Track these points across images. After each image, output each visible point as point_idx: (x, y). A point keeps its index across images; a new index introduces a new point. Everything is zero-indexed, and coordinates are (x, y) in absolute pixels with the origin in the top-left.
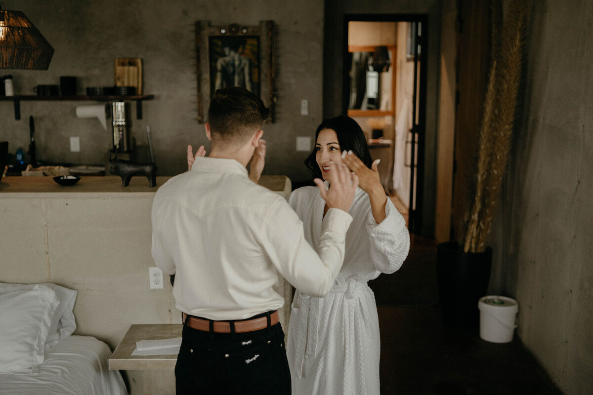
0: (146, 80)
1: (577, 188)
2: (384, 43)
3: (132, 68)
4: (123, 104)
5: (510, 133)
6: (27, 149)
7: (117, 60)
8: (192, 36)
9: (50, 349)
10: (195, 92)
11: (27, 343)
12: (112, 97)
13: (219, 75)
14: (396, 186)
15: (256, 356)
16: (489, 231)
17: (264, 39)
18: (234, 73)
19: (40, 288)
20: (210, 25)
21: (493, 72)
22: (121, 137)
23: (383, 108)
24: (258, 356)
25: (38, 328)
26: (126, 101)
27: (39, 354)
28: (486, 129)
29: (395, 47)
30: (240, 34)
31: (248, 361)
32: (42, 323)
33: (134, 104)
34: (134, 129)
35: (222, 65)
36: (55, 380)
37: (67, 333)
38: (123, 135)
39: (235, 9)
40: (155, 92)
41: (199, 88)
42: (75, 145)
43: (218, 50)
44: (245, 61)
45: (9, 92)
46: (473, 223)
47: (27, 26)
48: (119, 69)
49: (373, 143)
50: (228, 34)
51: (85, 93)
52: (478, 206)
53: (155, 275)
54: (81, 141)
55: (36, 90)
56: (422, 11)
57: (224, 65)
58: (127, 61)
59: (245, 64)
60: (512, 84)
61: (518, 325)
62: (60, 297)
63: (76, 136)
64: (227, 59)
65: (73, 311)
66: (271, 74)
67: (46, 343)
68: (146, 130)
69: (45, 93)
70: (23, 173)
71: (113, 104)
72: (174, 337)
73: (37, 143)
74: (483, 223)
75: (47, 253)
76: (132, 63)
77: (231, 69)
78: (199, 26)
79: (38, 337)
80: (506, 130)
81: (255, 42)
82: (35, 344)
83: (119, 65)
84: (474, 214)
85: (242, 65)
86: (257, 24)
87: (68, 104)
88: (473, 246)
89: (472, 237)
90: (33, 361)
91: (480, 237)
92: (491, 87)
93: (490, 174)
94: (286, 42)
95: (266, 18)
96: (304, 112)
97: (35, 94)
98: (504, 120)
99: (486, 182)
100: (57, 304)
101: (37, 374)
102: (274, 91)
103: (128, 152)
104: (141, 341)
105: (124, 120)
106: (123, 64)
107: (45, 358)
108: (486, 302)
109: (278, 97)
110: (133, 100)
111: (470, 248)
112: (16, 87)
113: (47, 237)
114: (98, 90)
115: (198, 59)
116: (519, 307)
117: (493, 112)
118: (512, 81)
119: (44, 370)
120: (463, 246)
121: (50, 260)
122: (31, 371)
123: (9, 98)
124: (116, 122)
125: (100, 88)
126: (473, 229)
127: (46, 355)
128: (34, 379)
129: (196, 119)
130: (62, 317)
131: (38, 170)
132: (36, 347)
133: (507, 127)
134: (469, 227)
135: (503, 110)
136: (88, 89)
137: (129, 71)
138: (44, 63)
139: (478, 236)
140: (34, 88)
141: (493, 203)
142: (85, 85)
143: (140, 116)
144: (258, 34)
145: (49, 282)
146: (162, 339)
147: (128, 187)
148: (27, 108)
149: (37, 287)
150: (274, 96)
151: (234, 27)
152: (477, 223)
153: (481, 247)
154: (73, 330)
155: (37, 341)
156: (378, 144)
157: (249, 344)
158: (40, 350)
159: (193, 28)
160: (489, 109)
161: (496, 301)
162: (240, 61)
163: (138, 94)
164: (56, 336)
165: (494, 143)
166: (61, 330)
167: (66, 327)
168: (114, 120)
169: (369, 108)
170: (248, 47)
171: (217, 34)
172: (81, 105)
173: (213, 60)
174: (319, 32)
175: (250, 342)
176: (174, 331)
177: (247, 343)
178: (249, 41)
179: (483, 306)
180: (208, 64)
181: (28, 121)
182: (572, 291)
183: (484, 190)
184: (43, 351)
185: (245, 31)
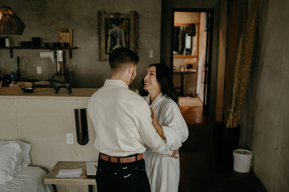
0: (74, 39)
1: (281, 97)
2: (193, 22)
3: (67, 34)
4: (62, 51)
5: (249, 69)
6: (16, 72)
7: (60, 30)
8: (97, 19)
9: (16, 173)
10: (98, 46)
11: (4, 170)
12: (57, 48)
13: (109, 37)
14: (198, 92)
15: (130, 175)
16: (239, 117)
17: (132, 20)
18: (117, 37)
19: (12, 143)
20: (105, 13)
21: (241, 39)
22: (61, 67)
23: (193, 54)
24: (130, 174)
25: (10, 163)
26: (64, 50)
27: (11, 175)
28: (237, 67)
29: (199, 24)
30: (120, 18)
31: (125, 177)
32: (13, 160)
33: (68, 52)
34: (67, 63)
35: (111, 33)
36: (18, 189)
37: (26, 165)
38: (61, 66)
39: (118, 5)
40: (78, 46)
41: (100, 44)
42: (39, 71)
43: (109, 25)
44: (122, 31)
45: (7, 45)
46: (231, 113)
47: (12, 14)
48: (61, 34)
49: (187, 71)
50: (114, 18)
51: (44, 46)
52: (234, 105)
53: (70, 137)
54: (42, 69)
55: (20, 44)
56: (210, 7)
57: (112, 33)
58: (65, 30)
59: (122, 32)
60: (250, 45)
61: (253, 164)
62: (22, 147)
63: (39, 66)
64: (114, 30)
65: (29, 154)
66: (135, 37)
67: (14, 170)
68: (74, 64)
69: (25, 45)
70: (10, 85)
71: (57, 51)
72: (78, 168)
73: (21, 70)
74: (236, 113)
75: (17, 125)
76: (67, 31)
77: (116, 35)
78: (100, 14)
79: (10, 167)
80: (247, 68)
81: (127, 22)
82: (9, 170)
83: (61, 32)
84: (232, 108)
85: (121, 33)
86: (128, 13)
87: (36, 50)
88: (231, 124)
89: (230, 120)
90: (7, 179)
91: (235, 120)
92: (240, 46)
93: (239, 89)
94: (142, 22)
95: (133, 10)
96: (151, 56)
97: (20, 46)
98: (246, 63)
99: (237, 93)
100: (20, 151)
101: (8, 186)
102: (137, 45)
103: (64, 74)
104: (62, 170)
105: (62, 59)
106: (63, 32)
107: (13, 178)
108: (237, 152)
109: (138, 48)
110: (67, 49)
111: (229, 126)
112: (11, 42)
113: (17, 118)
114: (50, 44)
115: (99, 29)
116: (253, 156)
117: (241, 58)
118: (250, 44)
119: (12, 184)
120: (226, 125)
121: (19, 129)
122: (5, 184)
123: (7, 48)
124: (58, 60)
125: (51, 43)
126: (231, 116)
127: (14, 176)
128: (7, 188)
129: (98, 59)
130: (24, 157)
131: (17, 84)
132: (9, 172)
133: (248, 66)
134: (229, 115)
135: (246, 58)
136: (46, 44)
137: (66, 35)
138: (20, 32)
139: (233, 120)
140: (20, 43)
141: (241, 103)
142: (44, 41)
143: (71, 57)
144: (129, 18)
145: (18, 140)
146: (72, 169)
147: (57, 94)
148: (16, 52)
149: (11, 142)
150: (136, 48)
151: (117, 14)
152: (233, 114)
153: (235, 125)
154: (29, 164)
155: (10, 169)
156: (190, 71)
157: (126, 169)
158: (11, 173)
159: (97, 14)
160: (239, 57)
161: (242, 152)
162: (120, 31)
163: (70, 47)
164: (20, 167)
165: (242, 74)
166: (23, 163)
167: (25, 162)
168: (57, 59)
169: (187, 54)
170: (124, 24)
171: (109, 17)
172: (42, 51)
173: (107, 30)
174: (159, 17)
175: (126, 168)
176: (78, 165)
177: (125, 168)
178: (125, 21)
179: (235, 154)
180: (104, 32)
181: (17, 59)
182: (278, 149)
183: (236, 97)
184: (12, 174)
185: (122, 16)
